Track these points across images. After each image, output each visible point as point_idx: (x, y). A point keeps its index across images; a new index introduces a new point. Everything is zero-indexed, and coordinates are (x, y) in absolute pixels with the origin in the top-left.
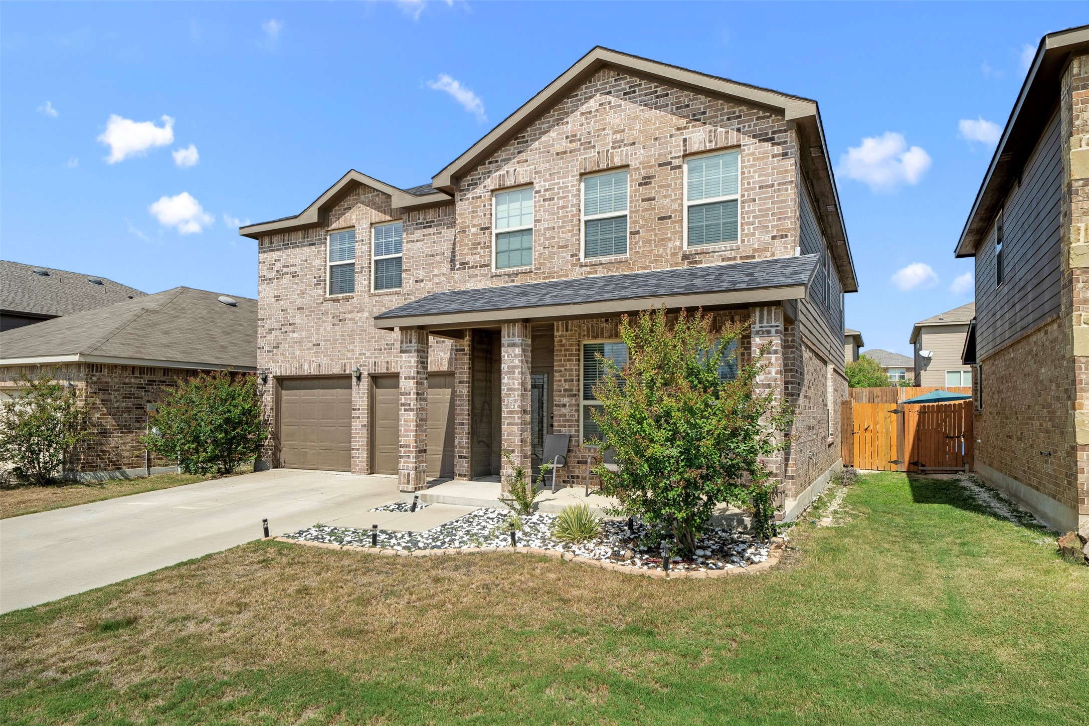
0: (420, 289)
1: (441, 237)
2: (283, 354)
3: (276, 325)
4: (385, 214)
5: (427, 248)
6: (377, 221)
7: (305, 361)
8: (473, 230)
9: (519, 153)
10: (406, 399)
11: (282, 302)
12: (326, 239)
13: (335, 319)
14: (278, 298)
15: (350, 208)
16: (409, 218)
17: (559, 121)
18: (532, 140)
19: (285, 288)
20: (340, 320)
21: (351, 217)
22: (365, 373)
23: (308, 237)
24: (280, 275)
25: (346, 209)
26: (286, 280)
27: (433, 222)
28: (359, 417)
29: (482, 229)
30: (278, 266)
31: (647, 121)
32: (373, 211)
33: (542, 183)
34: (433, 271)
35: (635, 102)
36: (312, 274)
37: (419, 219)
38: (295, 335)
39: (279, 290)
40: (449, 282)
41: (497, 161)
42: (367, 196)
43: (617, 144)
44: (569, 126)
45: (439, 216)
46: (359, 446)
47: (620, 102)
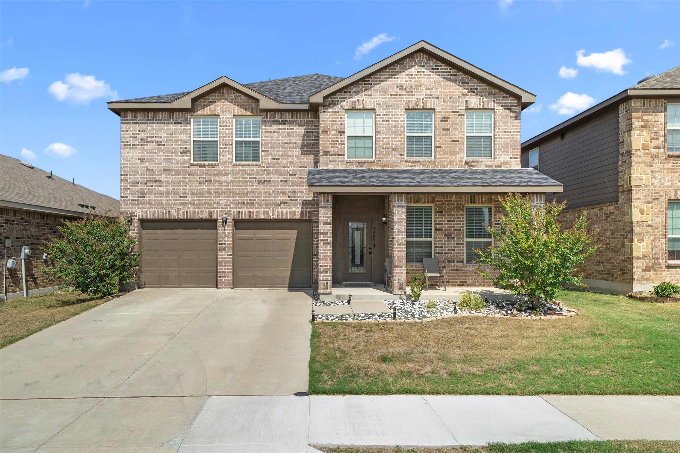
0: (277, 164)
1: (293, 132)
2: (149, 203)
3: (140, 181)
4: (246, 110)
5: (282, 137)
6: (239, 114)
7: (172, 208)
8: (333, 132)
9: (366, 90)
10: (324, 237)
11: (147, 163)
12: (190, 121)
13: (202, 179)
14: (142, 160)
15: (215, 102)
16: (267, 115)
17: (392, 76)
18: (374, 84)
19: (150, 153)
20: (206, 181)
21: (216, 108)
22: (231, 219)
23: (173, 117)
24: (144, 143)
25: (211, 102)
26: (151, 147)
27: (287, 121)
28: (225, 249)
29: (339, 132)
30: (141, 136)
31: (445, 87)
32: (236, 107)
33: (381, 110)
34: (287, 153)
35: (439, 75)
36: (178, 145)
37: (275, 117)
38: (161, 189)
39: (143, 153)
40: (300, 162)
41: (350, 92)
42: (230, 95)
43: (428, 96)
44: (399, 80)
45: (292, 118)
47: (430, 73)
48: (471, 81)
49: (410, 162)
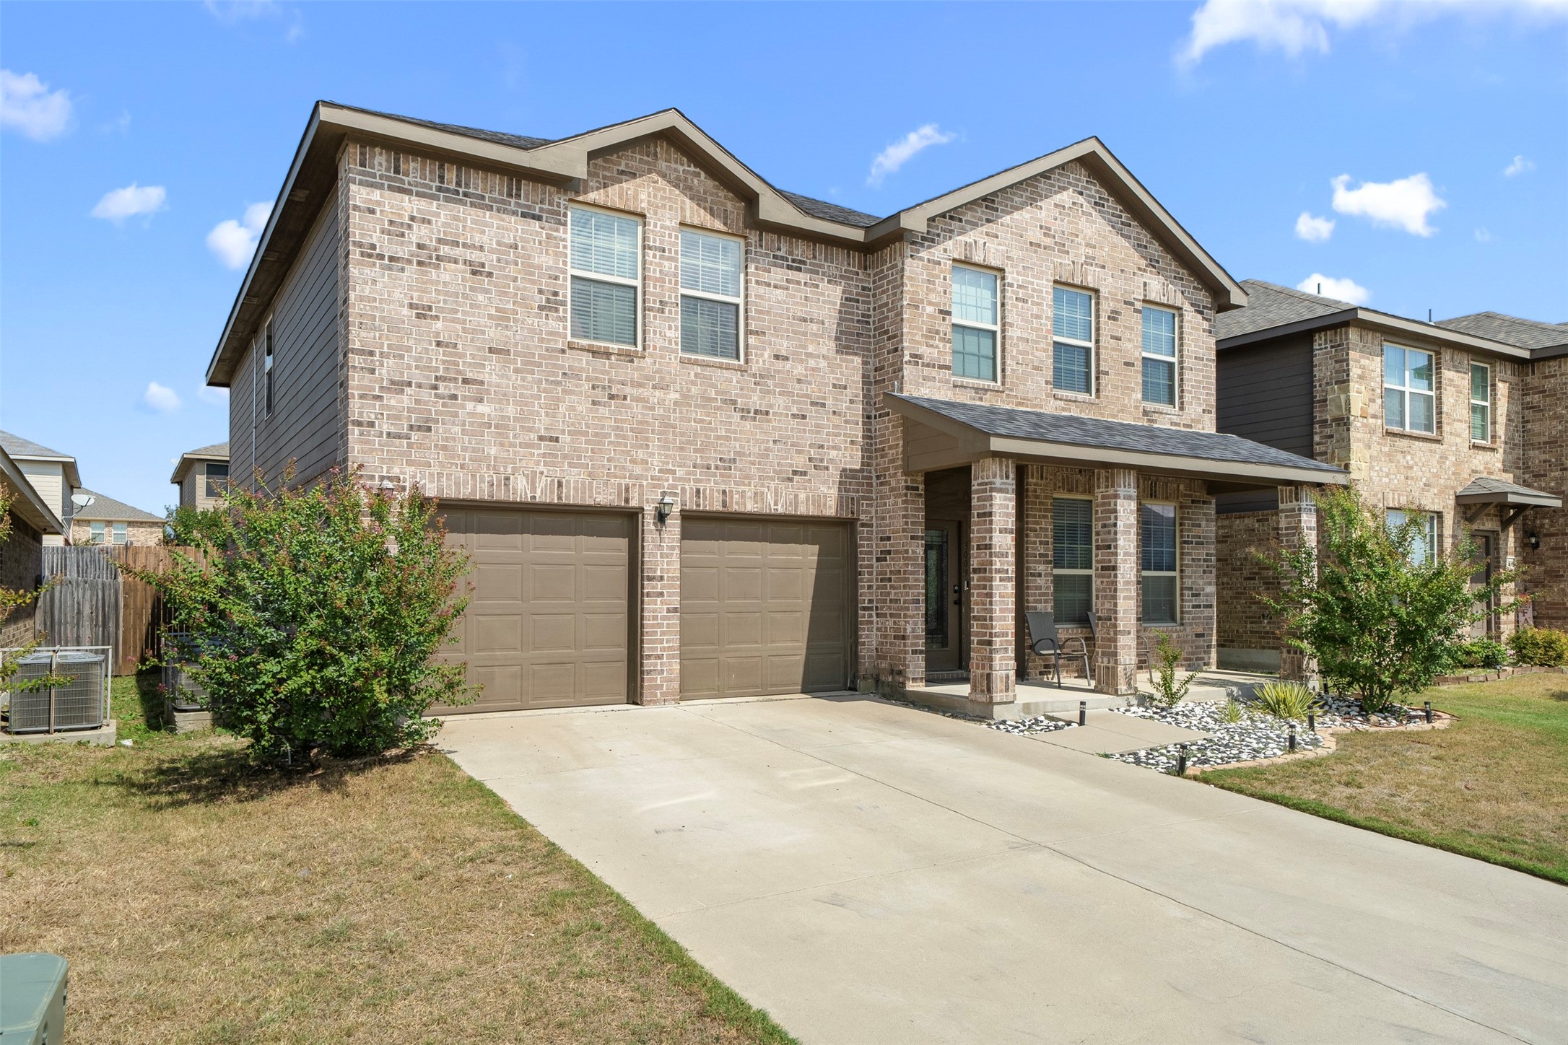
0: (783, 372)
1: (818, 293)
2: (444, 448)
3: (416, 376)
4: (712, 215)
5: (794, 303)
6: (696, 222)
7: (515, 470)
8: (930, 309)
9: (988, 221)
10: (1002, 564)
11: (439, 325)
12: (565, 215)
13: (598, 391)
14: (423, 312)
15: (634, 175)
16: (761, 240)
17: (1032, 201)
18: (1003, 211)
19: (446, 294)
20: (612, 397)
21: (636, 193)
22: (676, 509)
23: (518, 196)
24: (427, 258)
25: (622, 173)
26: (448, 275)
27: (804, 263)
28: (661, 594)
29: (941, 312)
30: (417, 234)
31: (1115, 246)
32: (688, 201)
33: (1015, 275)
34: (805, 347)
35: (1105, 219)
36: (534, 282)
37: (779, 249)
38: (483, 408)
39: (425, 291)
40: (833, 372)
42: (673, 165)
43: (1090, 261)
44: (1044, 213)
45: (815, 257)
46: (663, 649)
47: (1091, 211)
48: (1151, 243)
49: (1061, 400)
